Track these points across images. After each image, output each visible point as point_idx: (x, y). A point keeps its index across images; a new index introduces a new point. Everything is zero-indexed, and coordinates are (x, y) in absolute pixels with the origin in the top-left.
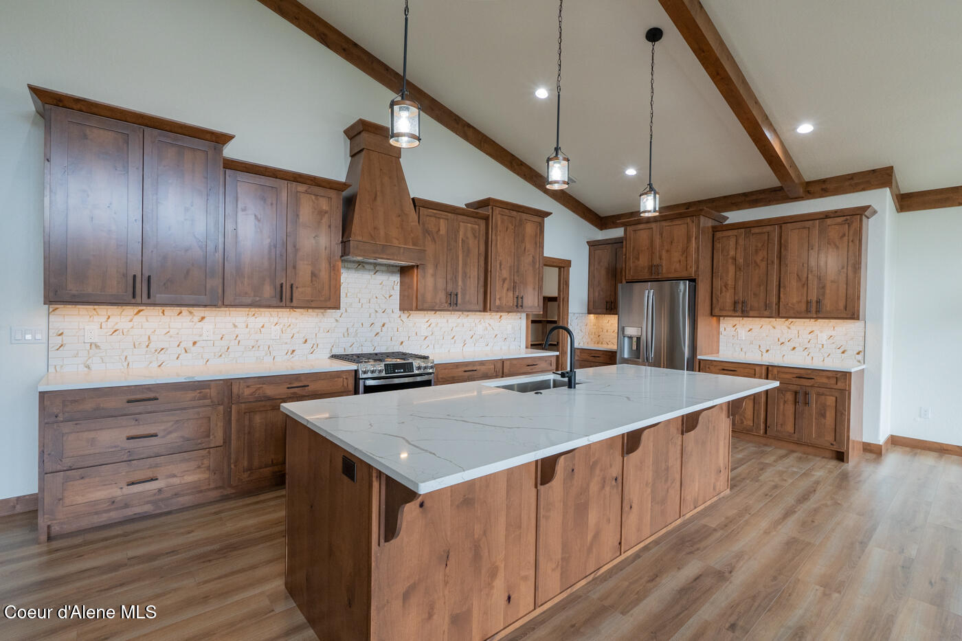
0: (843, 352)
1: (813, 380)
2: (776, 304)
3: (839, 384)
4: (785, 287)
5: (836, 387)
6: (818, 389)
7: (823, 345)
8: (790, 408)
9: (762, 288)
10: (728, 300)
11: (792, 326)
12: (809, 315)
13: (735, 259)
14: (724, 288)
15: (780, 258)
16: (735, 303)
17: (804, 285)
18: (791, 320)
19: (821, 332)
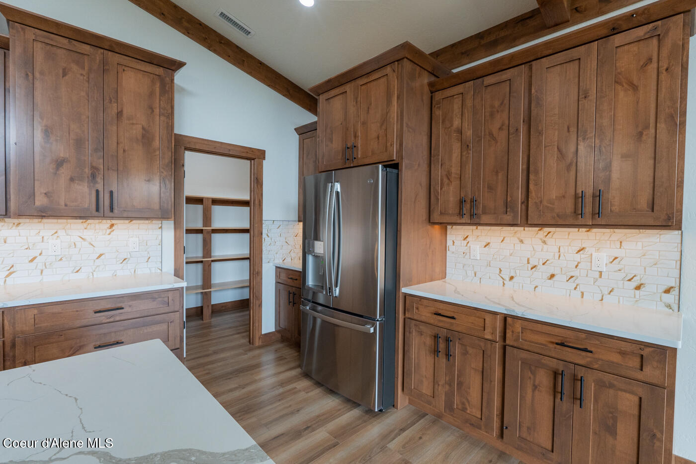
0: (638, 288)
1: (589, 354)
2: (522, 203)
3: (647, 369)
4: (537, 172)
5: (640, 375)
6: (600, 374)
7: (601, 272)
8: (544, 400)
9: (500, 176)
10: (451, 199)
11: (549, 240)
12: (580, 221)
13: (460, 131)
14: (446, 180)
15: (528, 121)
16: (462, 202)
17: (571, 164)
18: (547, 230)
19: (598, 250)
